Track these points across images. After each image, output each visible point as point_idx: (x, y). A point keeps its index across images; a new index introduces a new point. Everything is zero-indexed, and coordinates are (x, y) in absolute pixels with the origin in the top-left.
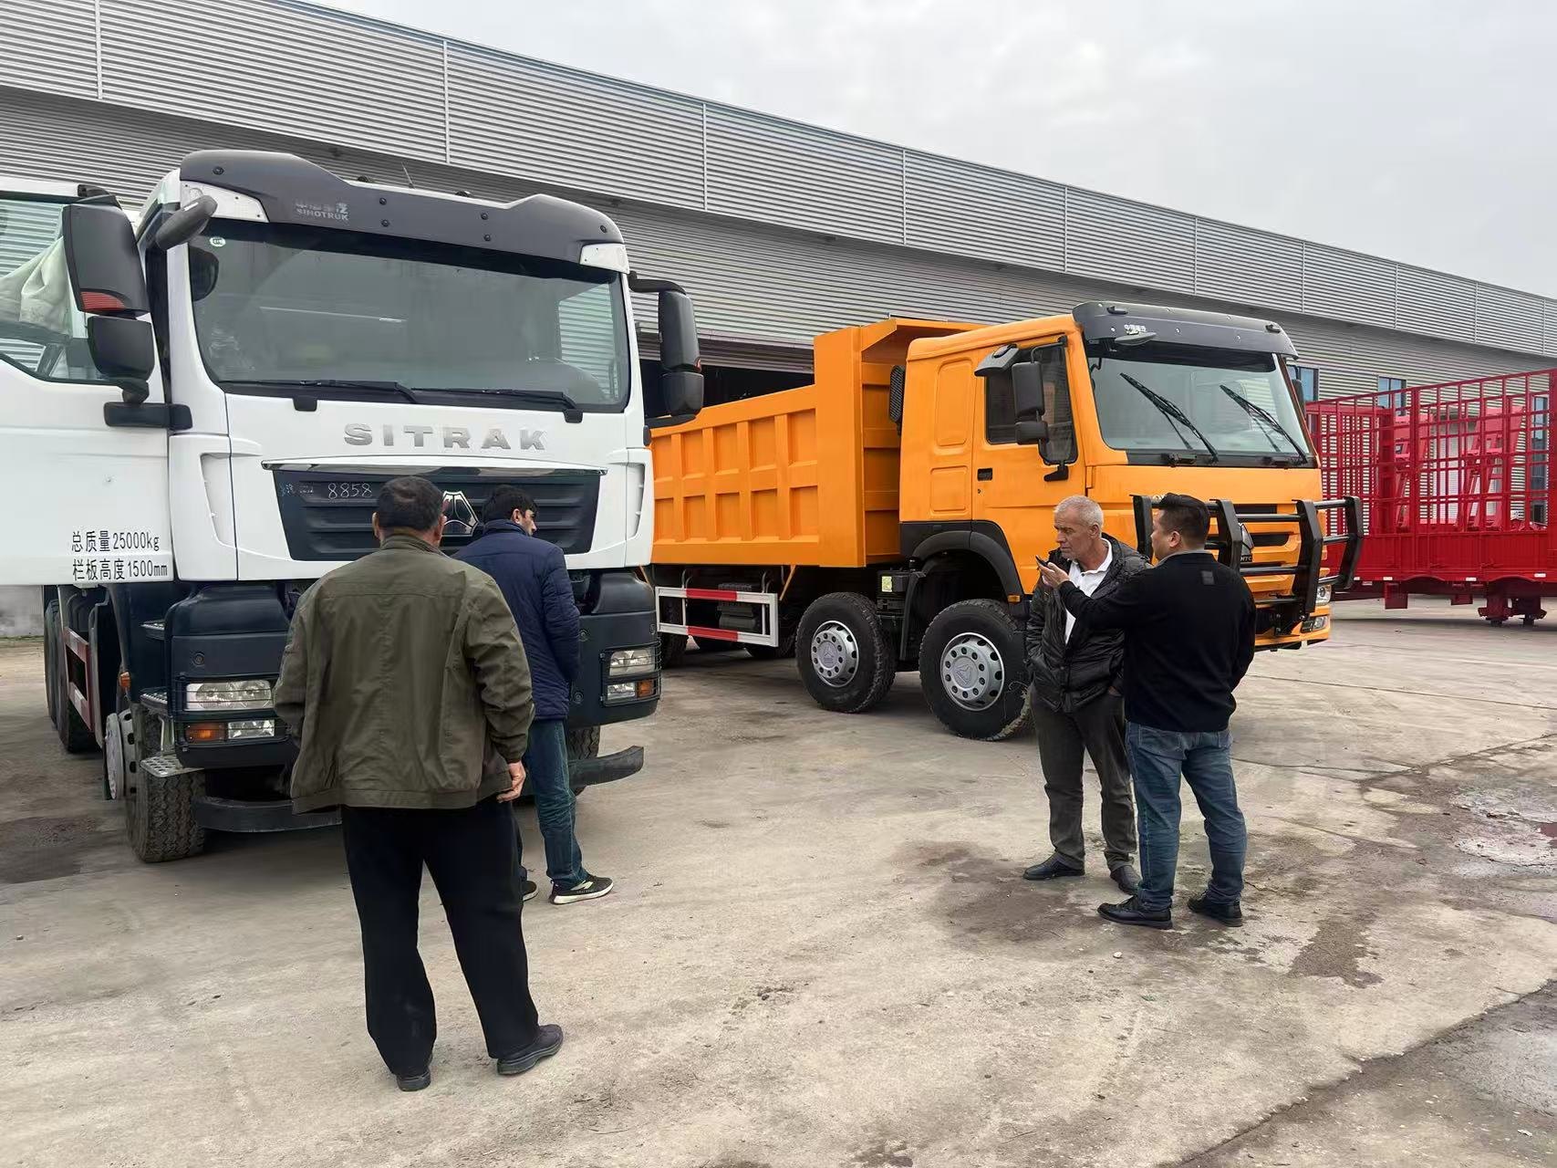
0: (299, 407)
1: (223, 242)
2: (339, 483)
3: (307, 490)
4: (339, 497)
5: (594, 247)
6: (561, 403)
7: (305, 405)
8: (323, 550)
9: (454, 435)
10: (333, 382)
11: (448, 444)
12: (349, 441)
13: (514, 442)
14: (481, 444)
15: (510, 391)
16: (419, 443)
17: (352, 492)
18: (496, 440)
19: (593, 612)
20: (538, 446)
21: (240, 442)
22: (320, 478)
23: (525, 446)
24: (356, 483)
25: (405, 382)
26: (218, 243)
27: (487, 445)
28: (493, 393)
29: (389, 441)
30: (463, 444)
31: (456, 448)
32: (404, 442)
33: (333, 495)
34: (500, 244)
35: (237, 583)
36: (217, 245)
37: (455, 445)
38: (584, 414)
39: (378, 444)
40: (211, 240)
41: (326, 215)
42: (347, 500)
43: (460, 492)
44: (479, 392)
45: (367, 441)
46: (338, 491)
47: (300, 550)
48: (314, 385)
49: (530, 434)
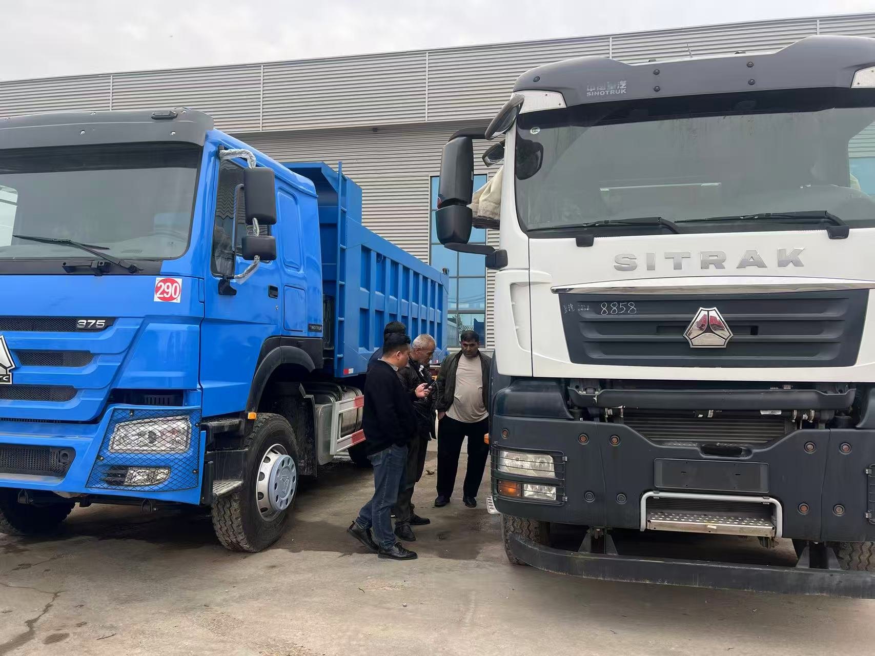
0: (580, 243)
1: (539, 130)
2: (609, 302)
3: (584, 308)
4: (609, 314)
5: (868, 70)
6: (825, 222)
7: (584, 242)
8: (595, 356)
9: (711, 258)
10: (606, 222)
11: (705, 265)
12: (619, 269)
13: (771, 260)
14: (737, 265)
15: (768, 215)
16: (678, 267)
17: (620, 309)
18: (752, 260)
19: (858, 426)
20: (797, 264)
21: (537, 274)
22: (594, 300)
23: (782, 264)
24: (623, 302)
25: (668, 216)
26: (536, 131)
27: (742, 265)
28: (752, 219)
29: (651, 268)
30: (719, 265)
31: (712, 269)
32: (664, 266)
33: (605, 312)
34: (764, 84)
35: (532, 378)
36: (534, 133)
37: (712, 266)
38: (850, 230)
39: (642, 270)
40: (531, 131)
41: (609, 93)
42: (617, 316)
43: (715, 308)
44: (737, 219)
45: (632, 268)
46: (609, 309)
47: (578, 355)
48: (594, 226)
49: (788, 253)
